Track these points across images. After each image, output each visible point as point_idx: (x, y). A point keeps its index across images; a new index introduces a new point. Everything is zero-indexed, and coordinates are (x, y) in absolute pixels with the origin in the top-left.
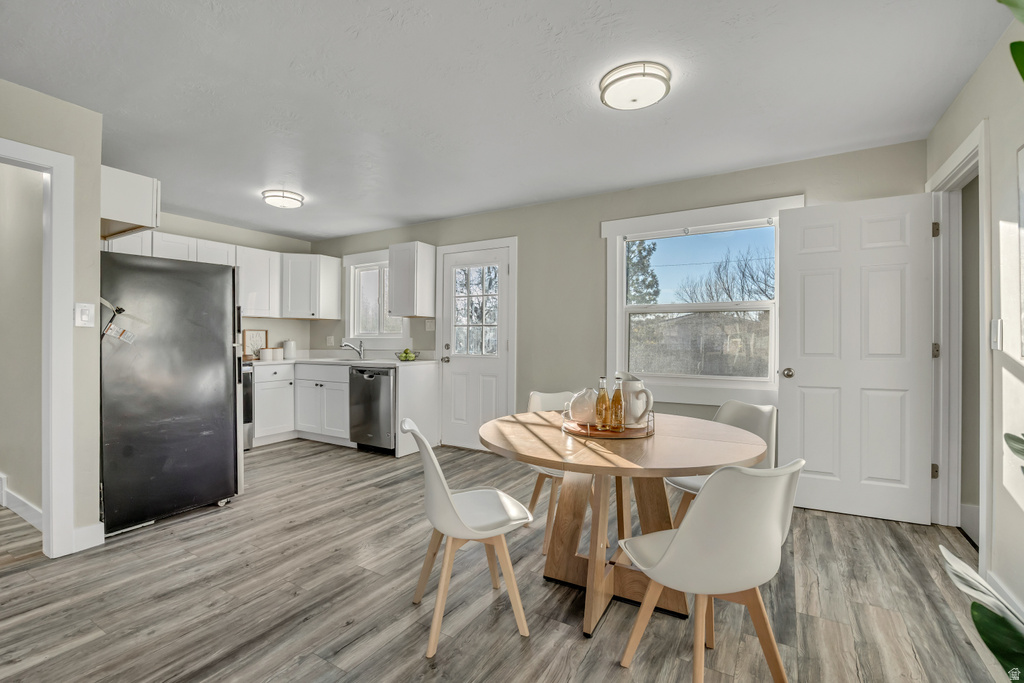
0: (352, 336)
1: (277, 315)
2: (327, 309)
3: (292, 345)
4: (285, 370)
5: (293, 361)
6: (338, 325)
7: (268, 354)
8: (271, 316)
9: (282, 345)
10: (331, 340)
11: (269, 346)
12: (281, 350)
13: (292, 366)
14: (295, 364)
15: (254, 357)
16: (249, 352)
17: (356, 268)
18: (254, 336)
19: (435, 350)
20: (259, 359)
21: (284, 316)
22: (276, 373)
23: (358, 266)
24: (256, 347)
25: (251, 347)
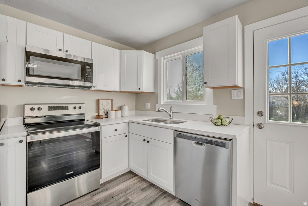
0: (162, 103)
1: (118, 90)
2: (147, 86)
3: (126, 108)
4: (122, 127)
5: (127, 121)
6: (153, 96)
7: (112, 114)
8: (114, 90)
9: (120, 108)
10: (148, 105)
11: (114, 109)
12: (120, 112)
13: (127, 124)
14: (129, 122)
15: (104, 116)
16: (101, 113)
17: (165, 59)
18: (105, 103)
19: (245, 116)
20: (107, 117)
21: (122, 90)
22: (116, 130)
23: (165, 57)
24: (106, 109)
25: (103, 109)
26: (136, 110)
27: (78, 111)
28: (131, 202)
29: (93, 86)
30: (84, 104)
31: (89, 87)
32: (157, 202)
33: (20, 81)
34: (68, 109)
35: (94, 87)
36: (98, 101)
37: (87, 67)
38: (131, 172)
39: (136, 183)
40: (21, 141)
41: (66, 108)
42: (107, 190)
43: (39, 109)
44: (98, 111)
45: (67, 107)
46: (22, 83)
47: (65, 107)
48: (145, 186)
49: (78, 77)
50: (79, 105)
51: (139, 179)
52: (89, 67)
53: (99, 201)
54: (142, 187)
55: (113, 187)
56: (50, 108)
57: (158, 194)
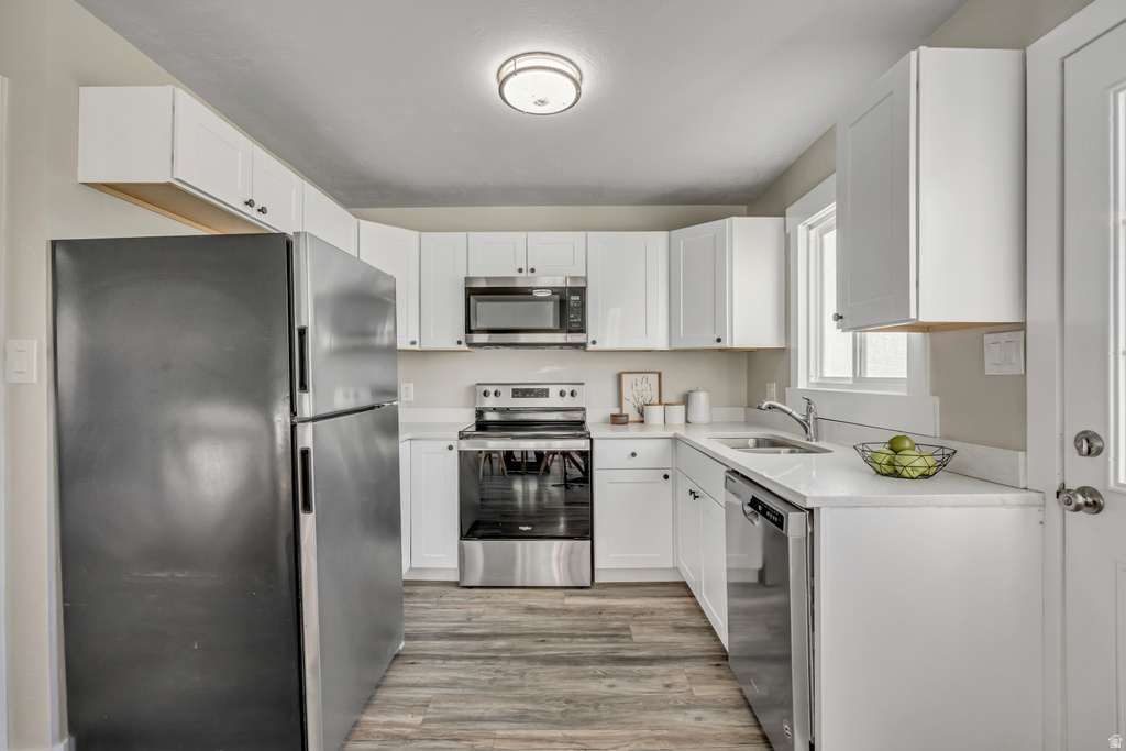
0: (802, 385)
1: (664, 346)
4: (651, 449)
5: (671, 434)
6: (783, 361)
7: (656, 414)
8: (650, 347)
9: (687, 398)
10: (772, 391)
11: (664, 400)
12: (682, 408)
14: (676, 438)
15: (634, 418)
16: (629, 409)
17: (811, 227)
18: (639, 382)
19: (1025, 450)
20: (643, 422)
21: (674, 347)
22: (634, 455)
23: (810, 221)
24: (641, 400)
25: (632, 400)
26: (750, 406)
27: (567, 402)
28: (630, 637)
29: (590, 340)
30: (583, 384)
31: (581, 346)
32: (687, 664)
33: (459, 343)
34: (547, 396)
35: (594, 342)
36: (619, 377)
37: (573, 298)
38: (684, 585)
39: (677, 610)
40: (450, 448)
41: (544, 393)
42: (603, 596)
43: (496, 394)
44: (620, 404)
45: (547, 390)
46: (464, 347)
47: (543, 390)
48: (692, 624)
49: (555, 324)
50: (571, 388)
51: (692, 606)
52: (578, 298)
53: (572, 607)
54: (681, 624)
55: (618, 597)
56: (516, 393)
57: (709, 650)
